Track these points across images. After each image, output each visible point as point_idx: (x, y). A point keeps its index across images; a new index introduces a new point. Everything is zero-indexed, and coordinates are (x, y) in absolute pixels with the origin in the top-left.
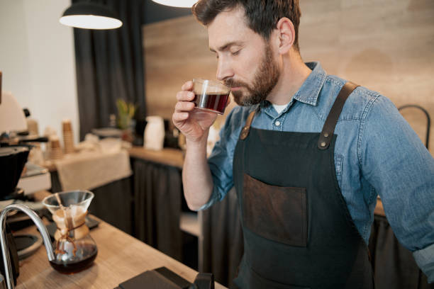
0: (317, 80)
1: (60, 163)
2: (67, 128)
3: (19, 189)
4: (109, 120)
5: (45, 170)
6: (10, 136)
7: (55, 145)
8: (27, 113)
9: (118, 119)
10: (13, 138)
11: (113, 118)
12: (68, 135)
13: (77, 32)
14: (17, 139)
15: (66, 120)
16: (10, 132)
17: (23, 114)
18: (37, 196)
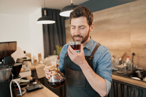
0: (91, 42)
1: (37, 67)
2: (40, 55)
3: (20, 76)
4: (54, 52)
5: (30, 70)
6: (21, 59)
7: (35, 61)
8: (25, 52)
9: (57, 52)
10: (21, 60)
11: (55, 51)
12: (40, 57)
13: (44, 25)
14: (23, 60)
15: (39, 53)
16: (20, 58)
17: (23, 53)
18: (28, 78)
